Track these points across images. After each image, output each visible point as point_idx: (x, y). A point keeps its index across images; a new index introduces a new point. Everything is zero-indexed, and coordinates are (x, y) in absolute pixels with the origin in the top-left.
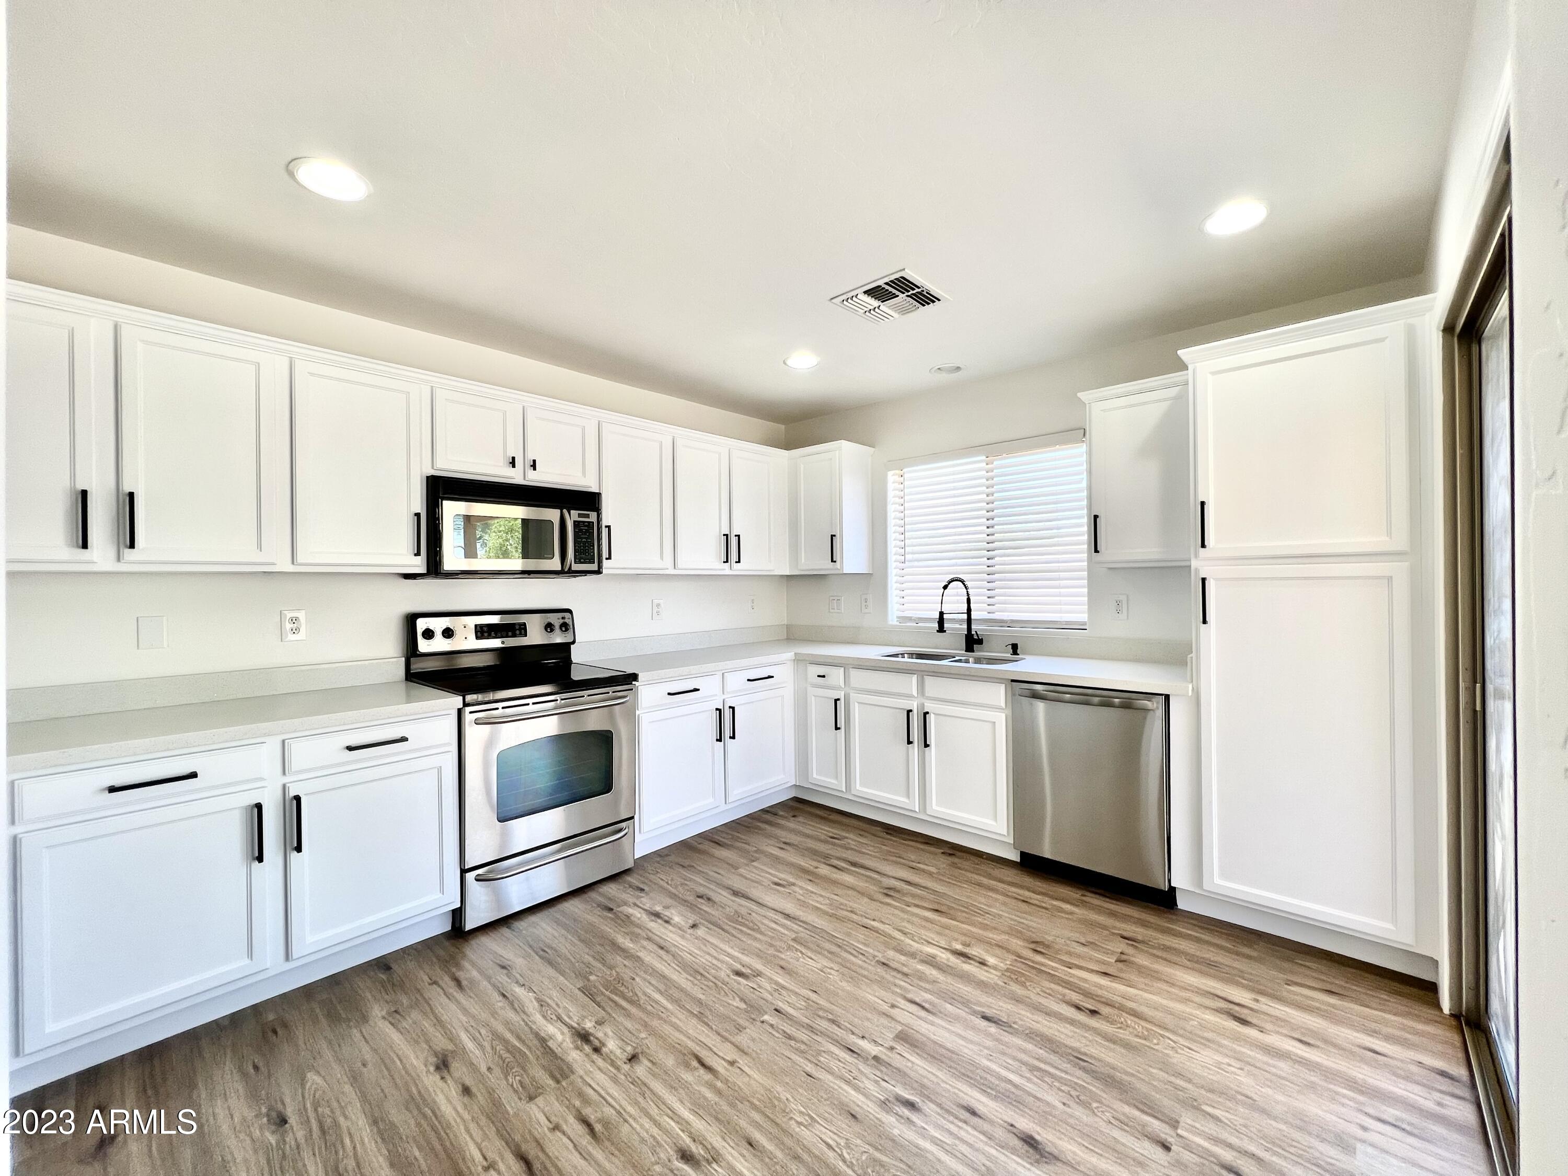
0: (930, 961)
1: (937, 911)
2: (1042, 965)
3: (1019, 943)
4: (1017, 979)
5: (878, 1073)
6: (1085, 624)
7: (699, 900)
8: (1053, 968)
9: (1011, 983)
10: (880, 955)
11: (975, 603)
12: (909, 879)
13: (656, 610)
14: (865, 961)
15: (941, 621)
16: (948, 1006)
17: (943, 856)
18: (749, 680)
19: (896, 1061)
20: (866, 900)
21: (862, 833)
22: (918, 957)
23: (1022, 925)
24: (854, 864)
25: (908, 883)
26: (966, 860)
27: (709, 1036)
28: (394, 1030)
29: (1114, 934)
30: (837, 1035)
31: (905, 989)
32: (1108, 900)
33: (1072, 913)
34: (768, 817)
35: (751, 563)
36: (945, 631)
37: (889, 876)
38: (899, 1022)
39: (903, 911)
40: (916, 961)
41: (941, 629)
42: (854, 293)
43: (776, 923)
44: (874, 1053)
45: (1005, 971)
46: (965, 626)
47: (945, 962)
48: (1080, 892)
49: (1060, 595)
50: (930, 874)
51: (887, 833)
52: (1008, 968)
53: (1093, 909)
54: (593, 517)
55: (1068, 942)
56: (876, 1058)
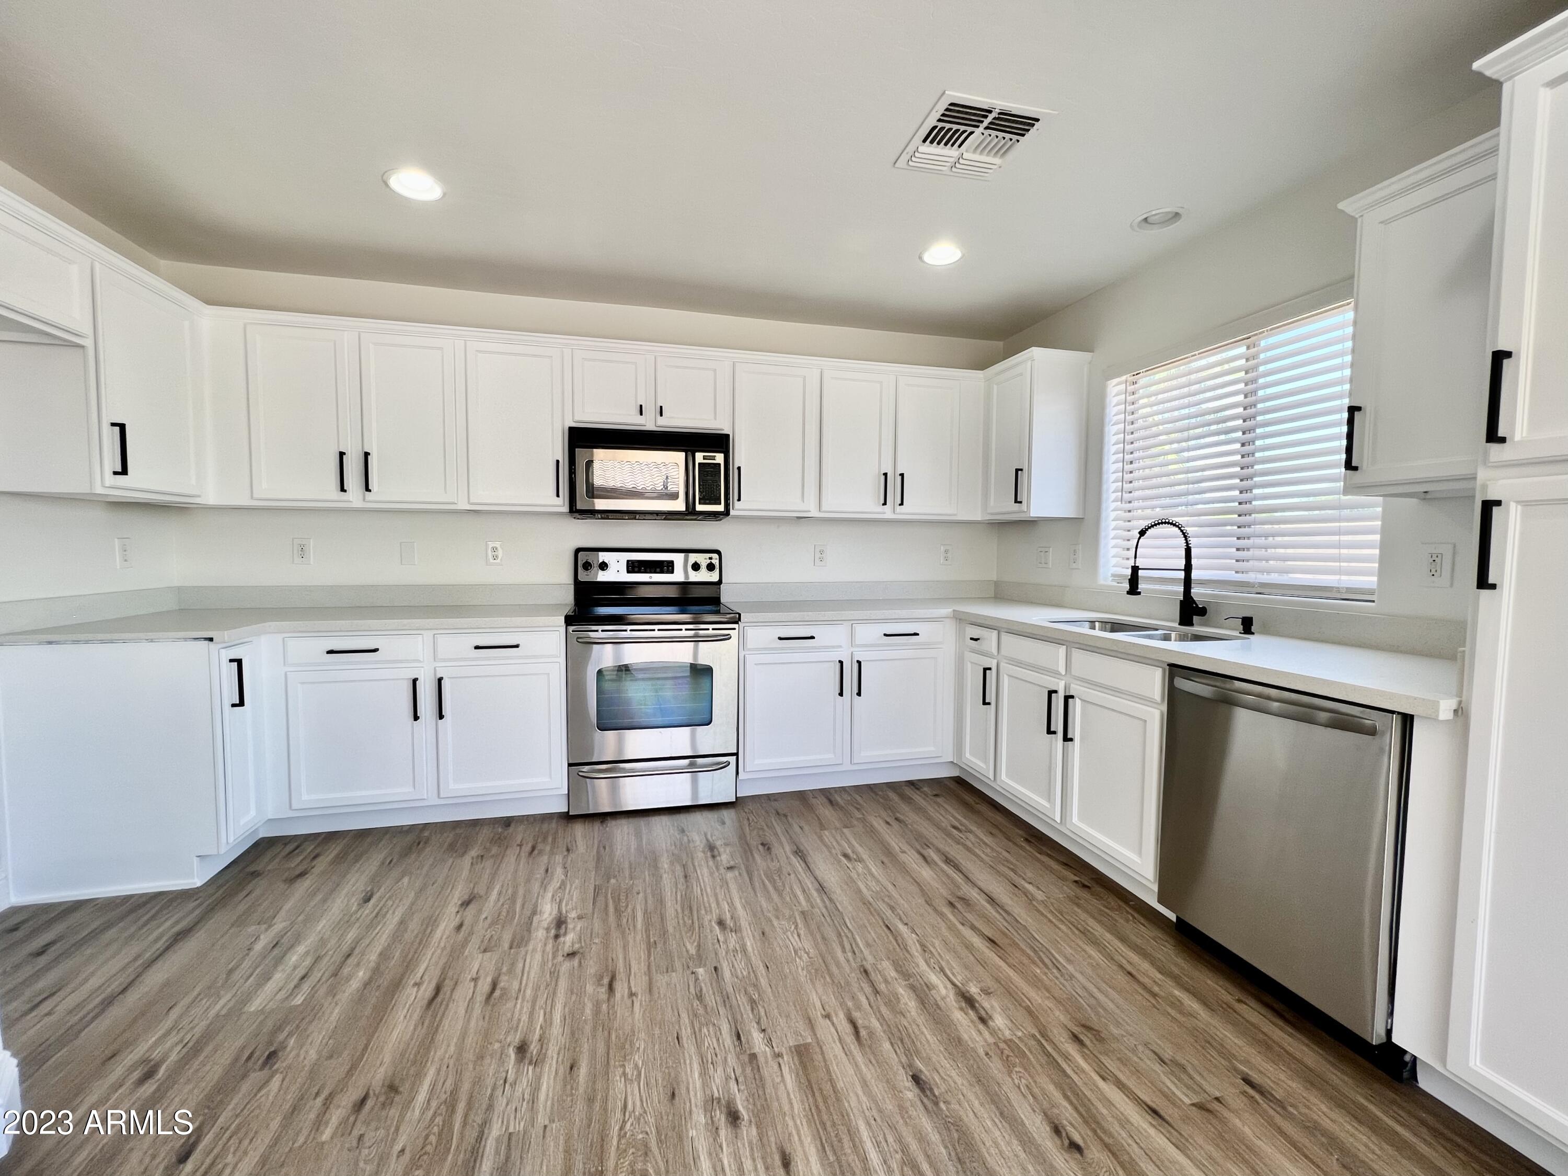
0: (922, 993)
1: (992, 941)
2: (1067, 1058)
3: (1062, 1018)
4: (1008, 1056)
5: (738, 1072)
6: (1372, 592)
7: (760, 847)
8: (1078, 1070)
9: (995, 1059)
10: (870, 959)
11: (1198, 558)
12: (994, 896)
13: (820, 556)
14: (848, 961)
15: (1134, 580)
16: (887, 1046)
17: (1073, 886)
18: (886, 635)
19: (769, 1069)
20: (921, 901)
21: (994, 831)
22: (912, 980)
23: (1093, 1001)
24: (948, 861)
25: (991, 900)
26: (1099, 897)
27: (639, 963)
28: (469, 868)
29: (1236, 1069)
30: (742, 1015)
31: (859, 1007)
32: (1280, 1023)
33: (1191, 1015)
34: (909, 792)
35: (915, 506)
36: (1139, 593)
37: (974, 885)
38: (815, 1035)
39: (951, 928)
40: (904, 983)
41: (1133, 589)
42: (911, 148)
43: (804, 891)
44: (756, 1050)
45: (1005, 1042)
46: (1181, 589)
47: (938, 999)
48: (1238, 994)
49: (1339, 546)
50: (1030, 898)
51: (1026, 840)
52: (1011, 1040)
53: (1235, 1024)
54: (719, 458)
55: (1140, 1048)
56: (753, 1057)
